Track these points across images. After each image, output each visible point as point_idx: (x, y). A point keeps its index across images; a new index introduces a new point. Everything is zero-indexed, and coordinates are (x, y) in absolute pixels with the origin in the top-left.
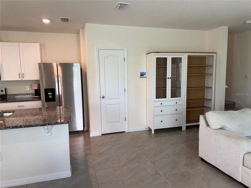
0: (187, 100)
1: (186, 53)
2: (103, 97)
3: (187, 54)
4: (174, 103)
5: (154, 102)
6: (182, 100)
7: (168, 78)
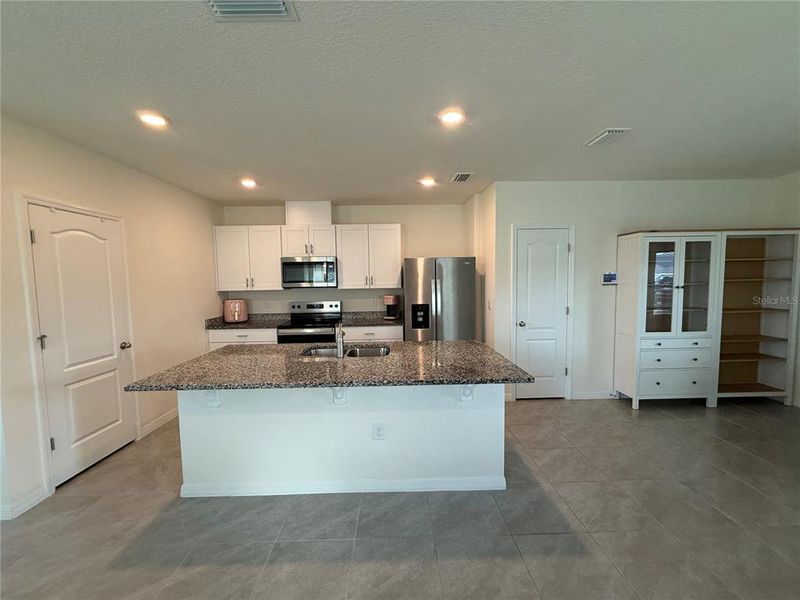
0: (723, 337)
1: (724, 230)
2: (522, 325)
3: (726, 234)
4: (689, 343)
5: (642, 338)
6: (710, 337)
7: (678, 287)
